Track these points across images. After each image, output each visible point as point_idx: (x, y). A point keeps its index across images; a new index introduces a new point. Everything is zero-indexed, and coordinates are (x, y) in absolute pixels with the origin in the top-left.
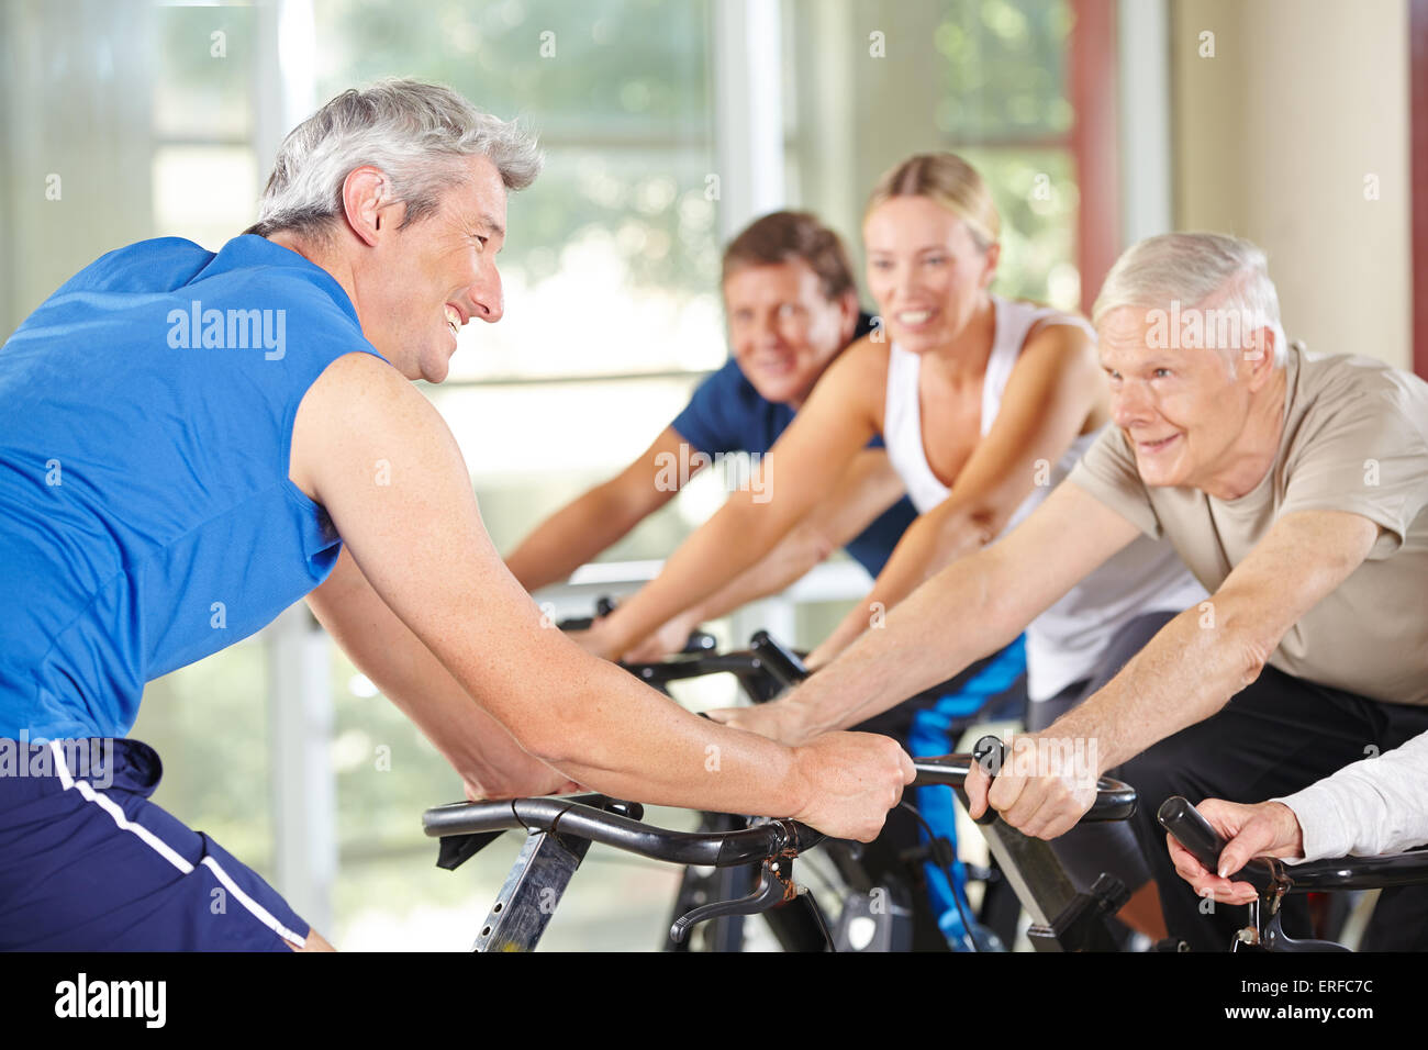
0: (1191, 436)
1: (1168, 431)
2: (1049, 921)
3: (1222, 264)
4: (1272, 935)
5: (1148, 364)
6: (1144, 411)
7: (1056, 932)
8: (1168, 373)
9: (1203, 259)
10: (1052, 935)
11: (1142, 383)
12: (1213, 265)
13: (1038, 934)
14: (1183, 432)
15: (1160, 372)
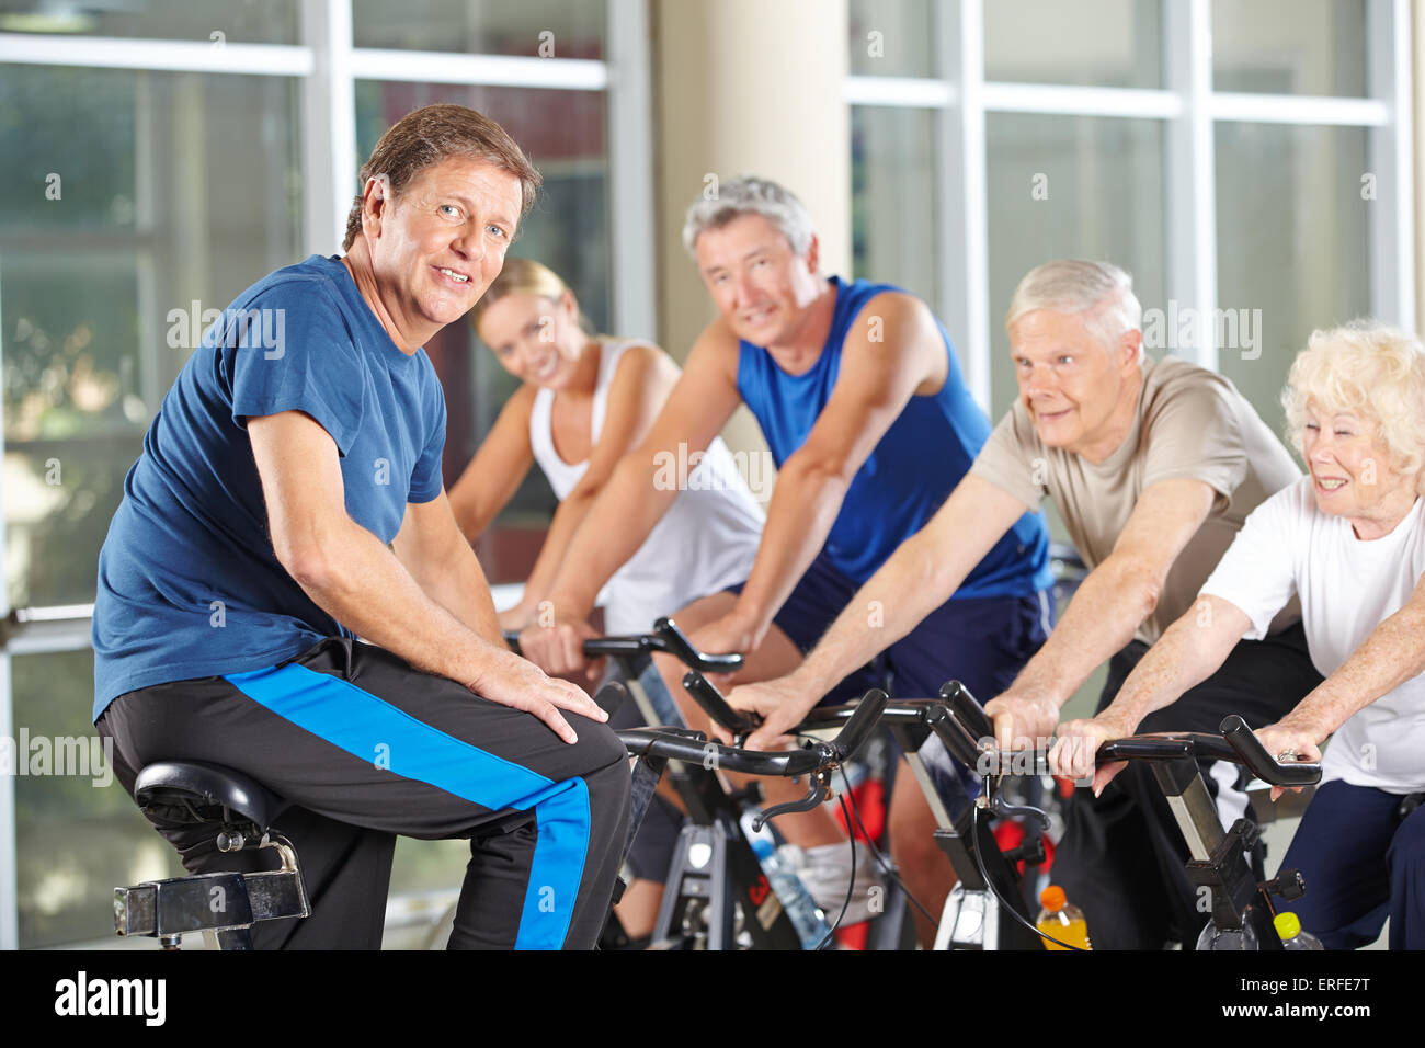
0: (1083, 411)
1: (1063, 404)
2: (953, 824)
3: (1105, 280)
4: (997, 802)
5: (1054, 352)
6: (1048, 388)
7: (960, 833)
8: (1069, 360)
9: (1092, 277)
10: (955, 836)
11: (1049, 367)
12: (1100, 281)
13: (945, 835)
14: (1077, 407)
15: (1062, 359)
